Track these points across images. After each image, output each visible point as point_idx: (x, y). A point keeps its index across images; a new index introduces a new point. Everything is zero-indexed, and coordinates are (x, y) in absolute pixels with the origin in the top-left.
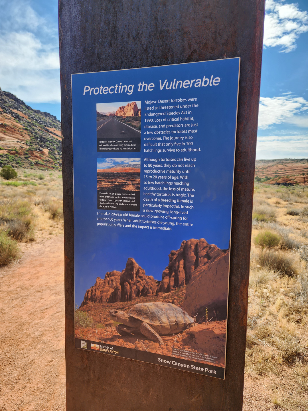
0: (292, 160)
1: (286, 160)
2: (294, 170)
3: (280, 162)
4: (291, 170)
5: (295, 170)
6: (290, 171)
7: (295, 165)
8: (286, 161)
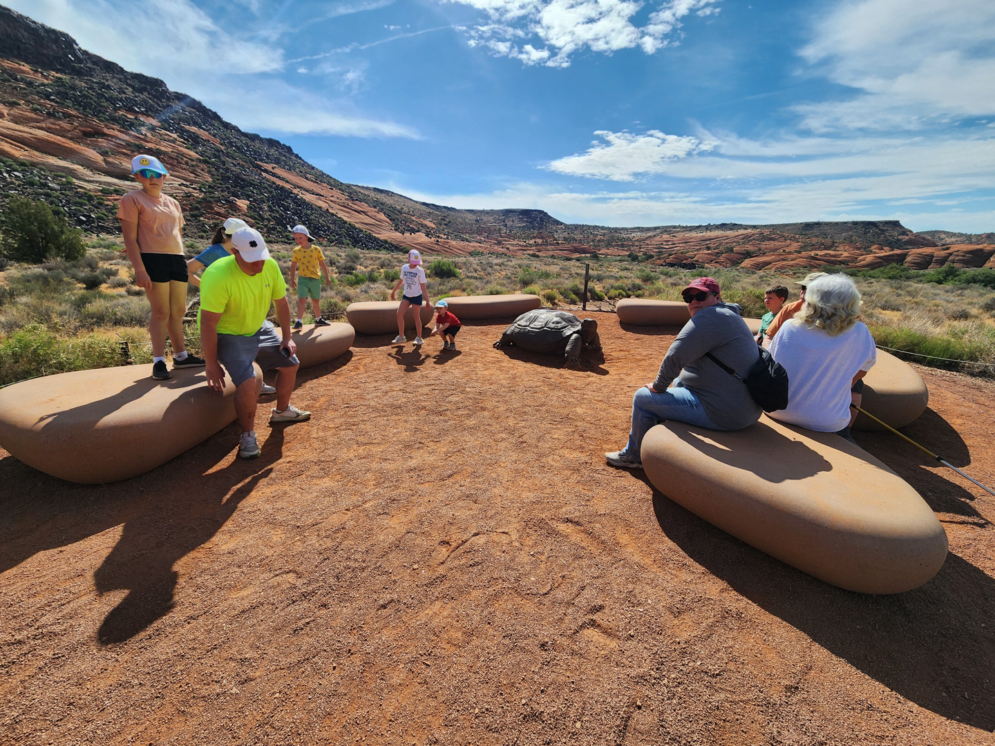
0: (683, 227)
1: (674, 227)
2: (686, 243)
3: (665, 231)
4: (682, 243)
5: (689, 242)
6: (681, 245)
7: (688, 235)
8: (674, 230)
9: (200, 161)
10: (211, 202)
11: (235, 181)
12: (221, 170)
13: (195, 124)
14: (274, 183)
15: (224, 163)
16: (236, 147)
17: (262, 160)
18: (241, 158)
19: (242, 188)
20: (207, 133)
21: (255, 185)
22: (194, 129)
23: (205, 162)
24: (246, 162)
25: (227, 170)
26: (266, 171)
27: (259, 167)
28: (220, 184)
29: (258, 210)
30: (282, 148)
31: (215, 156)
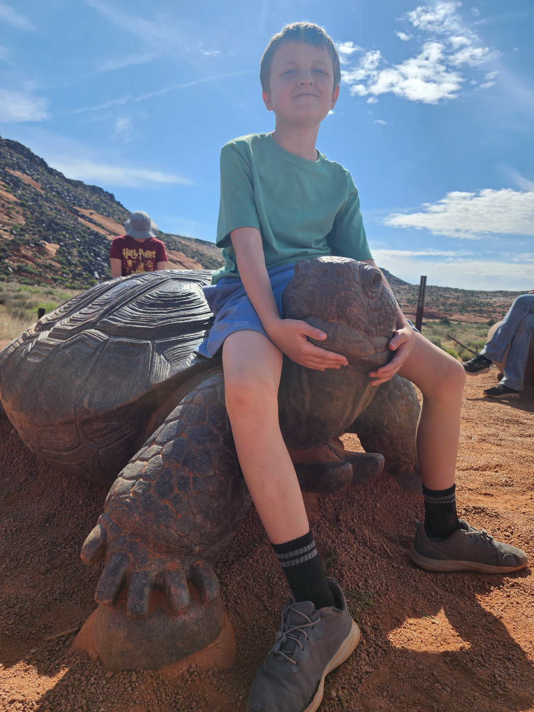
9: (16, 204)
10: (19, 245)
11: (49, 225)
12: (37, 214)
13: (20, 169)
14: (89, 228)
15: (40, 207)
16: (57, 192)
17: (80, 206)
18: (60, 203)
19: (55, 231)
20: (29, 178)
21: (68, 230)
22: (17, 173)
23: (22, 205)
24: (64, 207)
25: (42, 213)
26: (83, 217)
27: (76, 212)
28: (33, 227)
29: (66, 254)
30: (105, 196)
31: (33, 200)
